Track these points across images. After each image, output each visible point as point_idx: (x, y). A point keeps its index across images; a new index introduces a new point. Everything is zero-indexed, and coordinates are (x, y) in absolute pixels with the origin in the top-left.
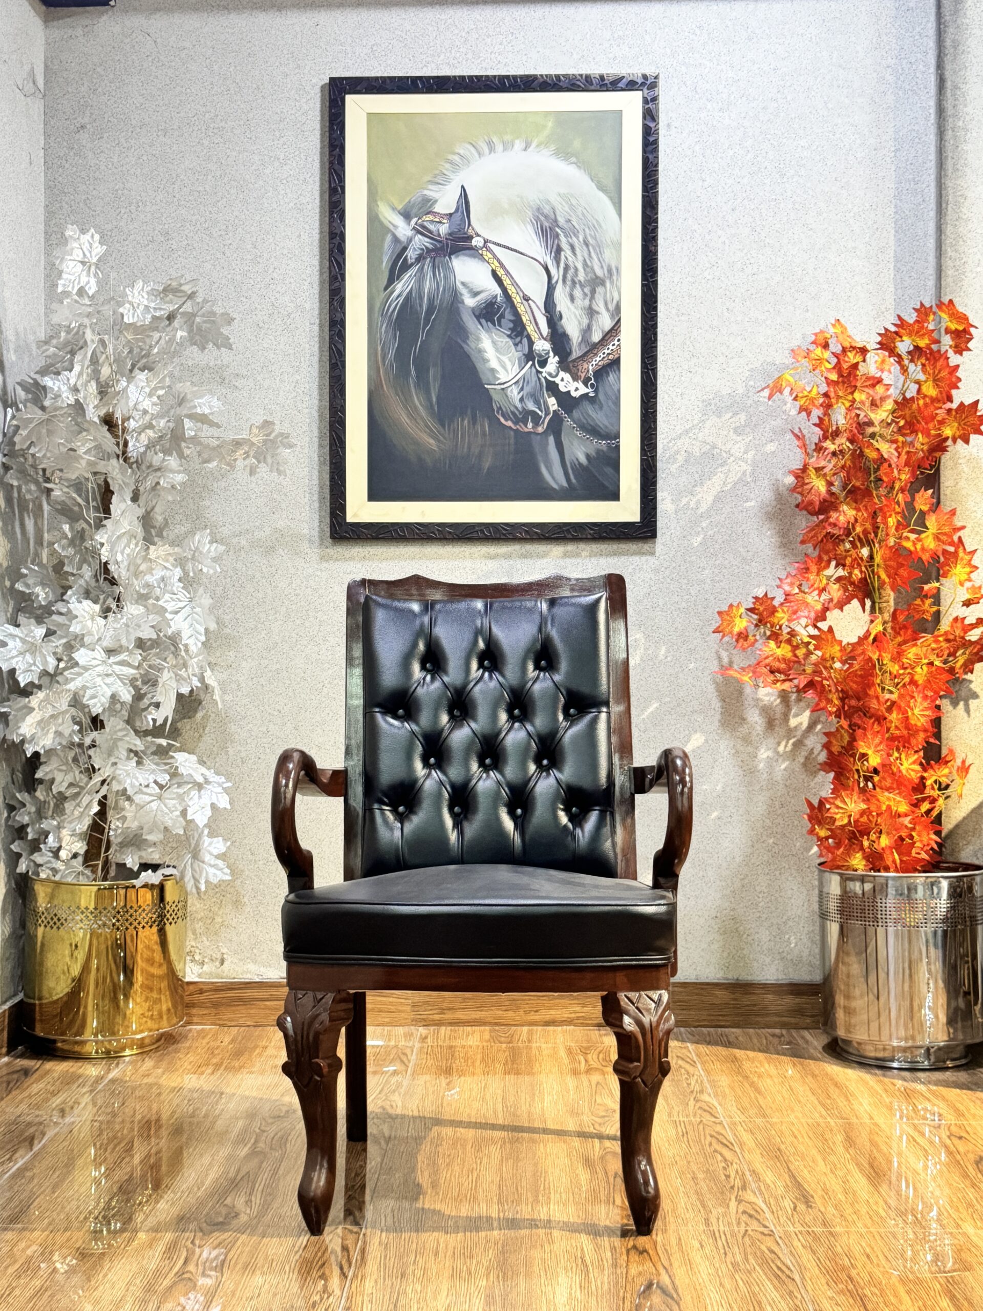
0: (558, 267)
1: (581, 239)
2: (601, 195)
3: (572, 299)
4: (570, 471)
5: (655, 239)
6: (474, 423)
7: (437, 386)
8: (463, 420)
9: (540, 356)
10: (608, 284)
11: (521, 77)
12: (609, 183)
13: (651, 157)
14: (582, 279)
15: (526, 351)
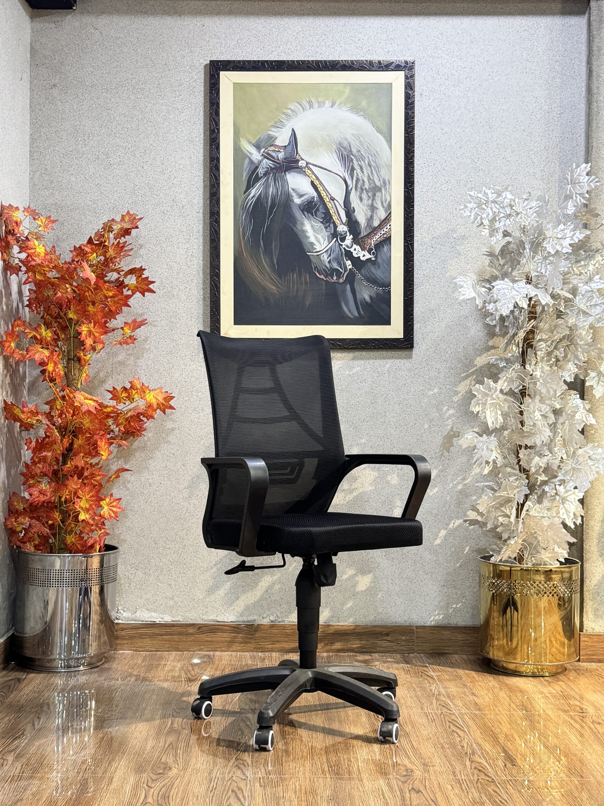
0: (352, 179)
1: (367, 163)
2: (379, 135)
3: (361, 199)
4: (360, 307)
5: (412, 163)
6: (300, 277)
7: (277, 253)
8: (293, 275)
9: (341, 235)
10: (383, 191)
11: (330, 61)
12: (384, 127)
13: (410, 112)
14: (367, 187)
15: (332, 232)
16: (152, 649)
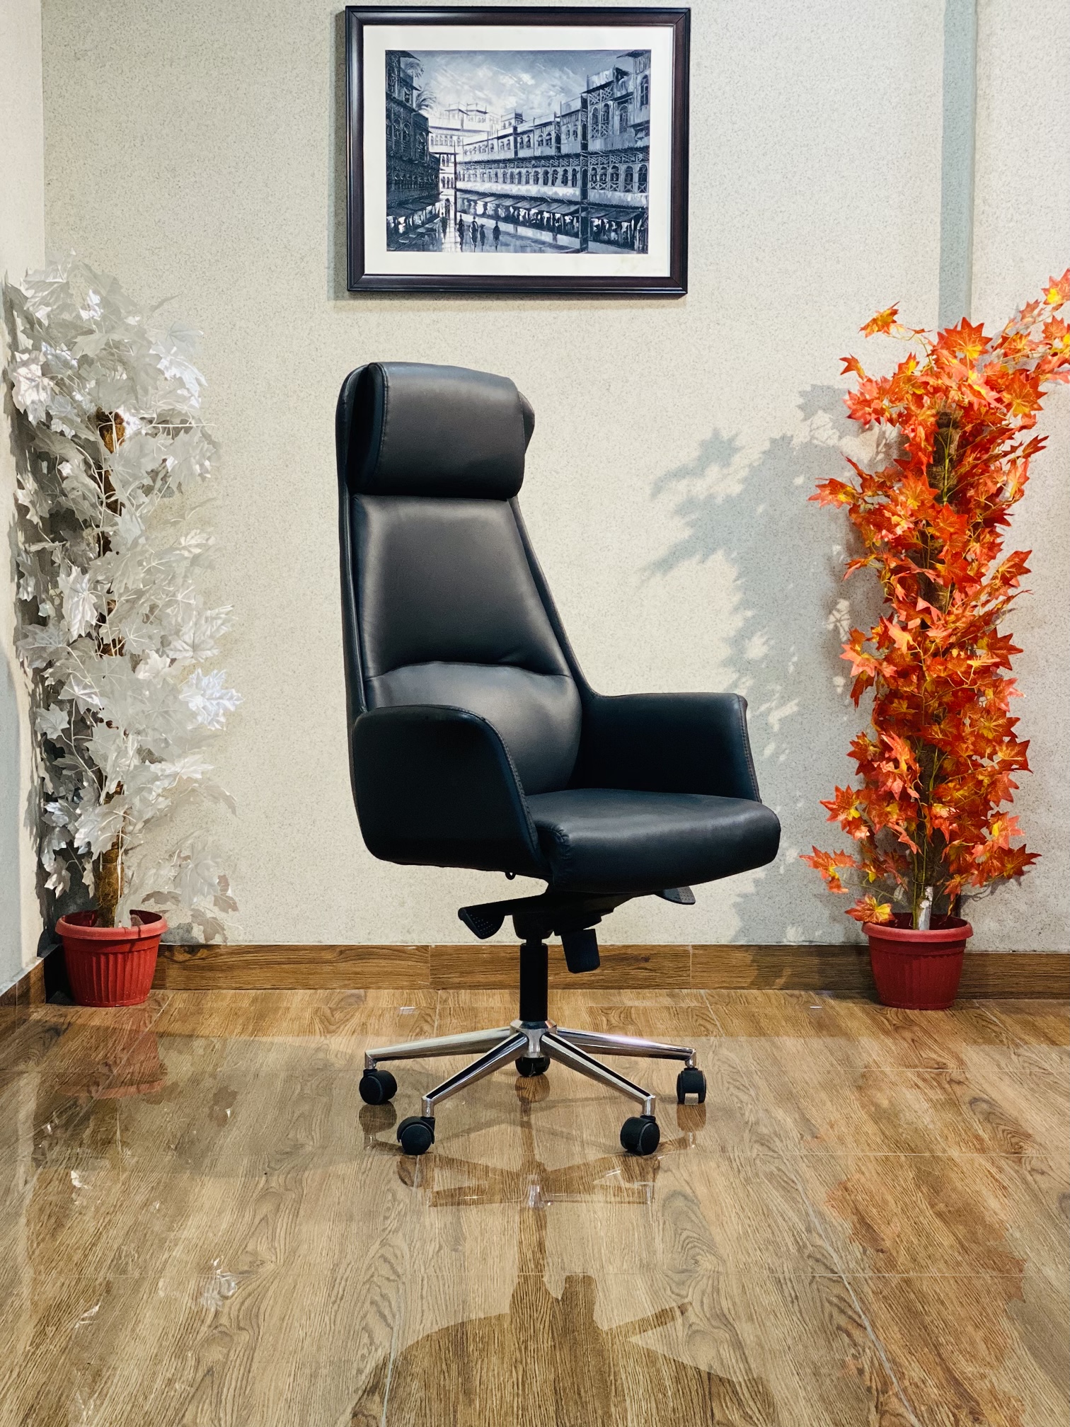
16: (265, 986)
